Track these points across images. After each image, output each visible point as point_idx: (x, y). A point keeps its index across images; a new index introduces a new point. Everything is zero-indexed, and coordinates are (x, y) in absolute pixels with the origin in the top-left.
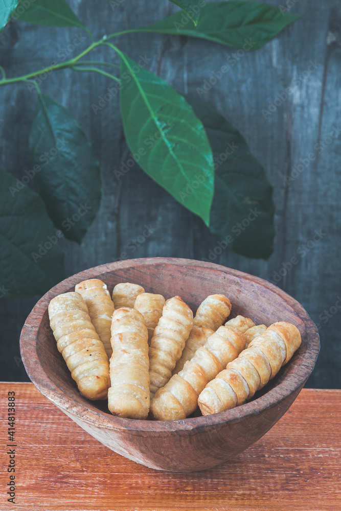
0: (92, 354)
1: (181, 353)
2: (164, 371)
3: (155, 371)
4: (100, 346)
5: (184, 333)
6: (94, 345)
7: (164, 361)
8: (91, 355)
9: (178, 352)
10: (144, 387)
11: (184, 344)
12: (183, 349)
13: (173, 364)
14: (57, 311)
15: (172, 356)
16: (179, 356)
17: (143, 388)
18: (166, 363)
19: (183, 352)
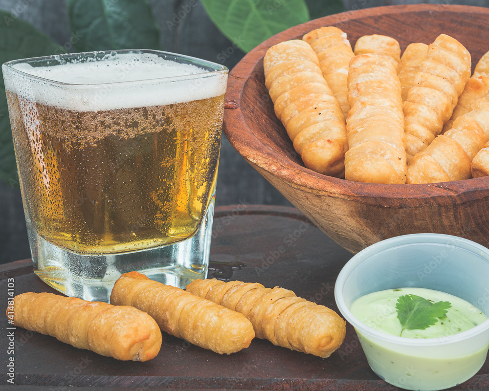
0: (322, 112)
1: (451, 111)
2: (425, 133)
3: (412, 133)
4: (334, 103)
5: (456, 82)
6: (325, 102)
7: (426, 119)
8: (320, 114)
9: (447, 110)
10: (397, 145)
11: (456, 100)
12: (454, 106)
13: (438, 126)
14: (275, 63)
15: (437, 114)
16: (448, 116)
17: (394, 146)
18: (428, 123)
19: (454, 111)
